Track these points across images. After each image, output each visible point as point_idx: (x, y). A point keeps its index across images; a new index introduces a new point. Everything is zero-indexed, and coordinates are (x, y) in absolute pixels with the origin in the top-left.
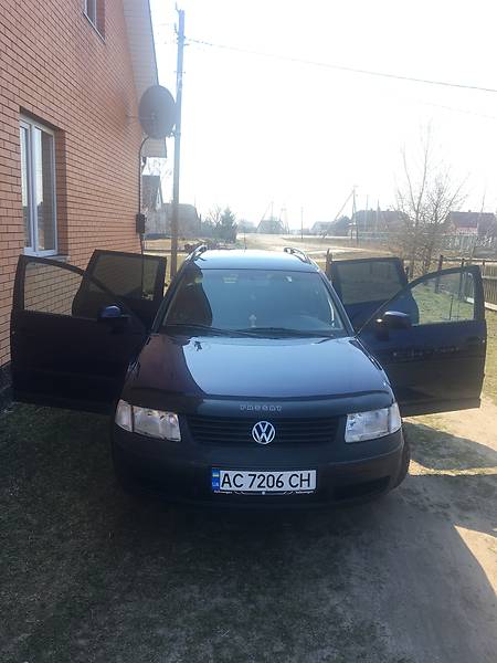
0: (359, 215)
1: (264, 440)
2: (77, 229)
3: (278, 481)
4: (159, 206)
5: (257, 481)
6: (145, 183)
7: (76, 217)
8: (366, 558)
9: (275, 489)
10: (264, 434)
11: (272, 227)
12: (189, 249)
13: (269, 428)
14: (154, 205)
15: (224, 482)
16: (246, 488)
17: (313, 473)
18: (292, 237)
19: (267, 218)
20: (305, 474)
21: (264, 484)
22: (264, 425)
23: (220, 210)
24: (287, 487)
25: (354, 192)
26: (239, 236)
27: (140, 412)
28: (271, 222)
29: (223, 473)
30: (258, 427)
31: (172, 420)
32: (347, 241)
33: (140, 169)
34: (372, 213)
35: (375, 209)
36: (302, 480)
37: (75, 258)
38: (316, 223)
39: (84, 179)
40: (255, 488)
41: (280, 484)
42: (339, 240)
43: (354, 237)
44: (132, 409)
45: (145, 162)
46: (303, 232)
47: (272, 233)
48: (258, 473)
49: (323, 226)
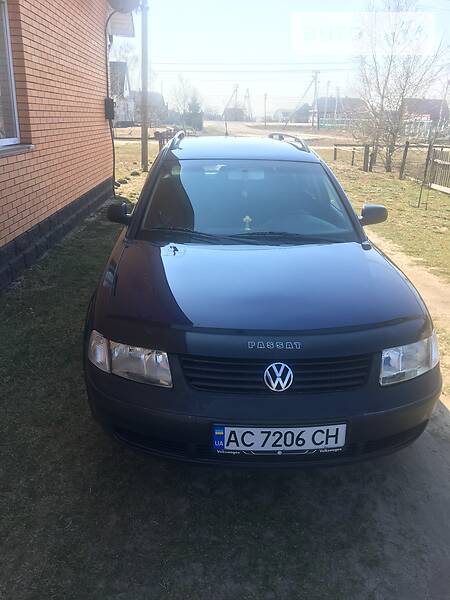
0: (320, 102)
1: (279, 386)
2: (40, 114)
3: (298, 439)
4: (126, 93)
5: (272, 440)
6: (113, 69)
7: (38, 101)
8: (395, 514)
9: (294, 447)
10: (279, 380)
11: (236, 115)
12: (159, 137)
13: (286, 370)
14: (122, 93)
15: (229, 441)
16: (257, 447)
17: (342, 428)
18: (256, 124)
19: (231, 106)
20: (332, 429)
21: (281, 442)
22: (279, 367)
23: (186, 97)
24: (309, 446)
25: (315, 78)
26: (206, 124)
27: (120, 349)
28: (234, 109)
29: (228, 430)
30: (271, 370)
31: (160, 358)
32: (308, 127)
33: (107, 48)
34: (332, 101)
35: (335, 96)
36: (328, 437)
37: (39, 147)
38: (277, 111)
39: (44, 56)
40: (268, 447)
41: (300, 442)
42: (300, 127)
43: (315, 124)
44: (109, 345)
45: (111, 41)
46: (266, 119)
47: (236, 120)
48: (273, 430)
49: (285, 114)
